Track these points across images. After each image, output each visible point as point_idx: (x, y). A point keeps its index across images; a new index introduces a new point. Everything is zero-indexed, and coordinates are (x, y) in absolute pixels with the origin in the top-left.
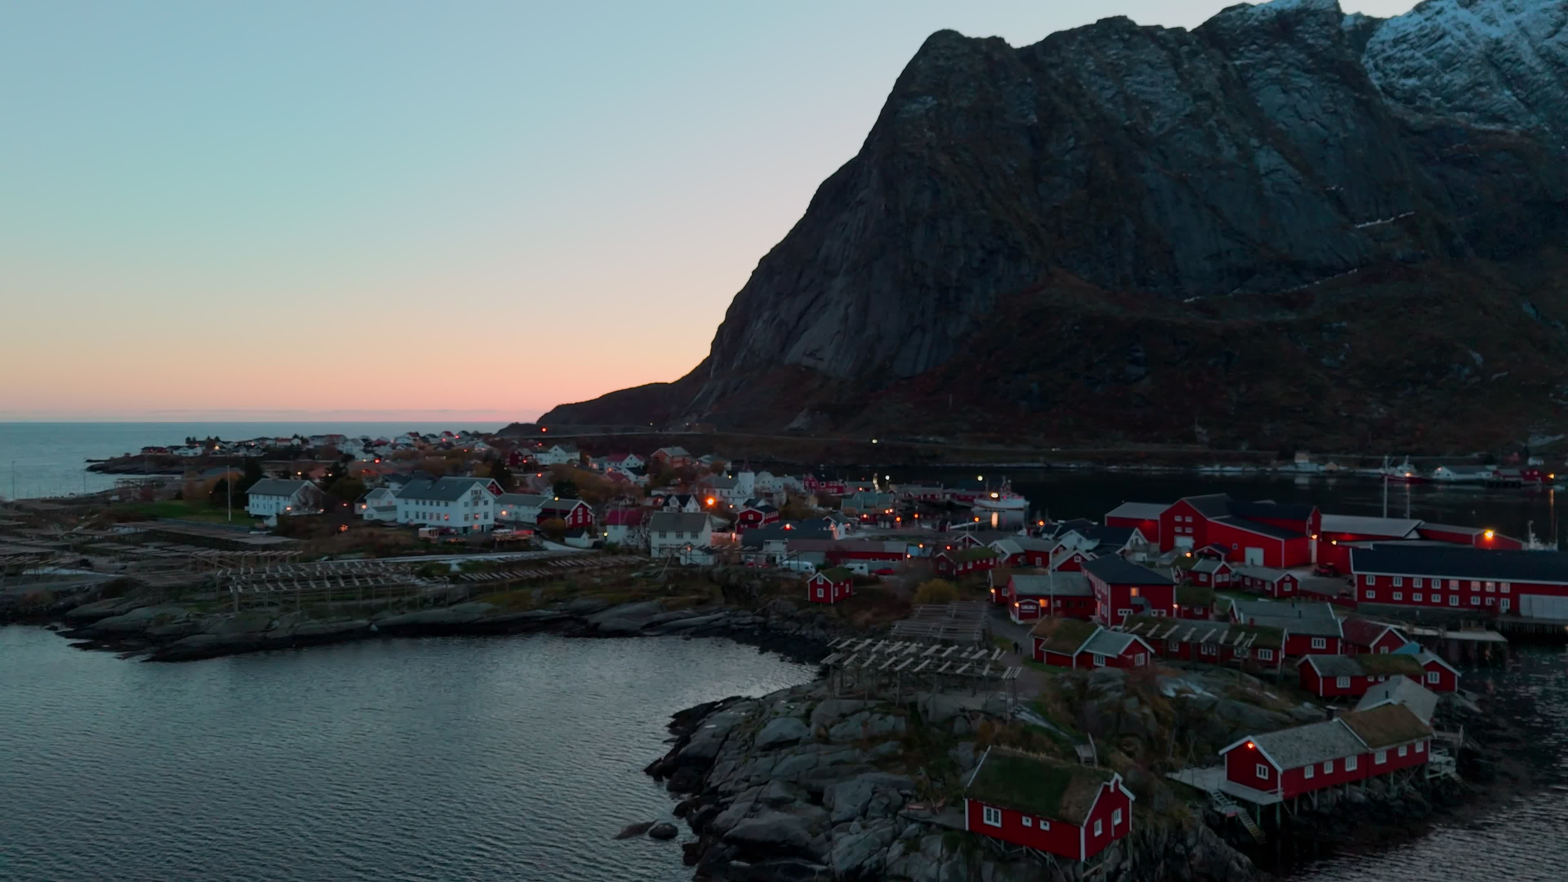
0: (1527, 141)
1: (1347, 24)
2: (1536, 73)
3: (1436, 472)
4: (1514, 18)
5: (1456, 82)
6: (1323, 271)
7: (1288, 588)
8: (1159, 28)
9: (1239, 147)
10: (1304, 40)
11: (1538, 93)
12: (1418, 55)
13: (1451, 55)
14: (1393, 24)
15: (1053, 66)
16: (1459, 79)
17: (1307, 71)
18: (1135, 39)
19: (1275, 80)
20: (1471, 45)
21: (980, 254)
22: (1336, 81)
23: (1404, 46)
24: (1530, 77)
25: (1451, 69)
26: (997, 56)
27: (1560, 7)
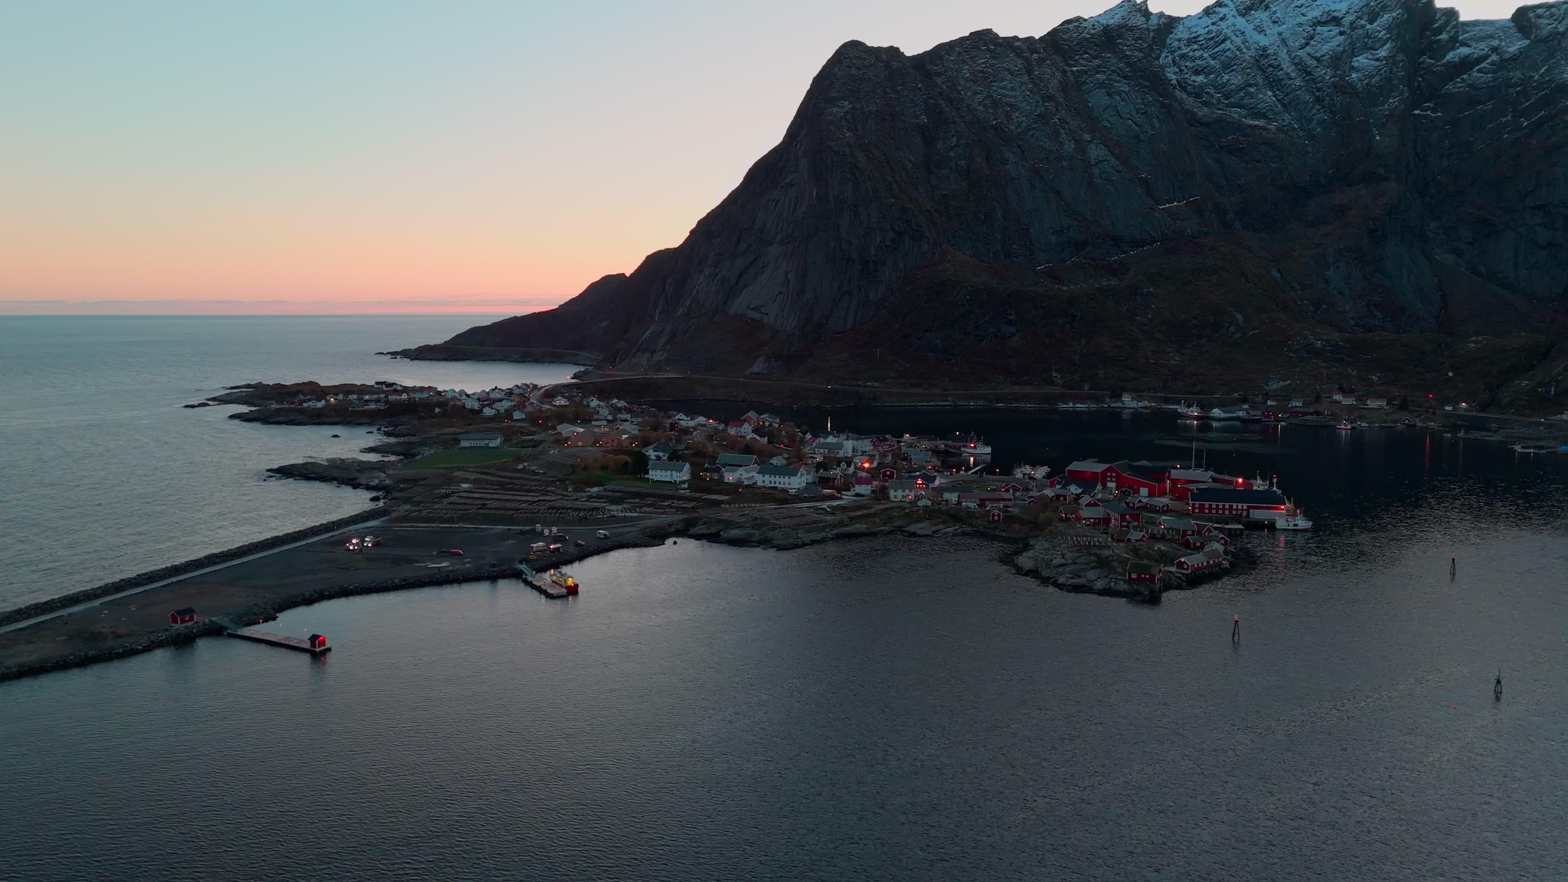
0: (1281, 136)
1: (1154, 21)
2: (1290, 79)
3: (1213, 411)
4: (1277, 29)
5: (1232, 81)
6: (1137, 244)
7: (1165, 509)
8: (1015, 38)
9: (1077, 142)
10: (1123, 51)
11: (1291, 96)
12: (1205, 55)
13: (1230, 58)
14: (1188, 23)
15: (939, 74)
16: (1235, 79)
17: (1125, 78)
18: (999, 50)
19: (1101, 85)
20: (1245, 50)
21: (891, 235)
22: (1146, 87)
23: (1196, 46)
24: (1286, 82)
25: (1229, 70)
26: (895, 65)
27: (1311, 24)
